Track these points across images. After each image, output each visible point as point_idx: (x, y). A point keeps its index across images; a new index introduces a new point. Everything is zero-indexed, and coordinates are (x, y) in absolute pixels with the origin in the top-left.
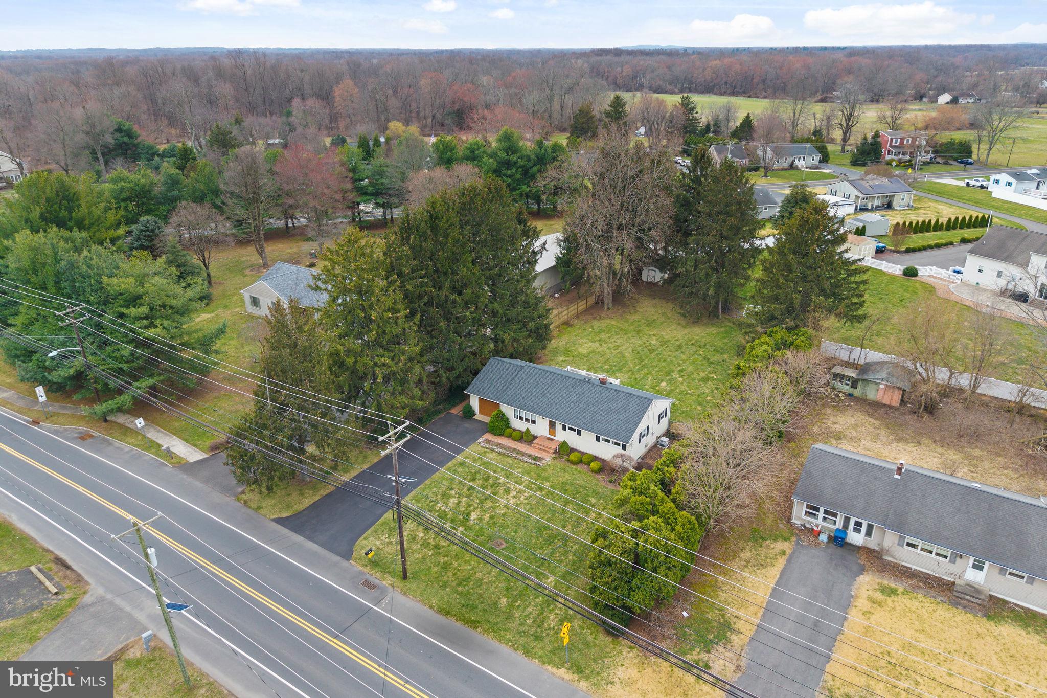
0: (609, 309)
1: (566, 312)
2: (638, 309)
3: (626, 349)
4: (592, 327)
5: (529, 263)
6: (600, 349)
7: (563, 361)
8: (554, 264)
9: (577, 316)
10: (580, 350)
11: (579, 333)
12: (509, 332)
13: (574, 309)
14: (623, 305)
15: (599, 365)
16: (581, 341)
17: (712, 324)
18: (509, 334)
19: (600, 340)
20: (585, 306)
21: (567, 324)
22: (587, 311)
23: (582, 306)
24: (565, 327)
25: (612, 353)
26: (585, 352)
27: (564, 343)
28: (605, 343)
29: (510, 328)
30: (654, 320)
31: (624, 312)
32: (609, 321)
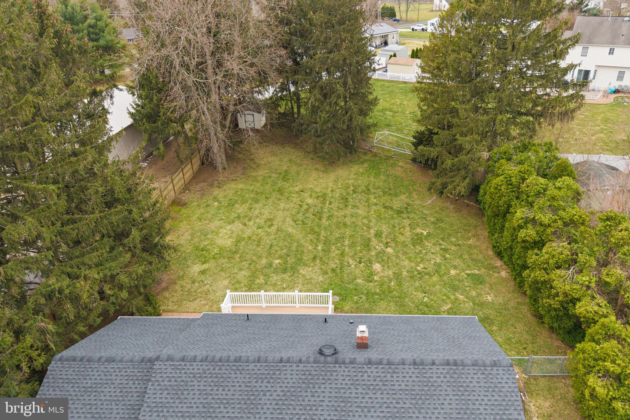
0: (224, 169)
1: (171, 187)
2: (257, 161)
3: (284, 221)
4: (215, 199)
5: (90, 116)
6: (248, 232)
7: (203, 272)
8: (129, 121)
9: (186, 188)
10: (220, 242)
11: (202, 214)
12: (84, 271)
13: (179, 180)
14: (238, 161)
15: (264, 261)
16: (213, 226)
17: (350, 161)
18: (86, 278)
19: (238, 217)
20: (191, 171)
21: (177, 203)
22: (196, 177)
23: (188, 172)
24: (177, 209)
25: (268, 234)
26: (228, 243)
27: (187, 236)
28: (250, 220)
29: (86, 260)
30: (286, 171)
31: (244, 169)
32: (233, 185)
